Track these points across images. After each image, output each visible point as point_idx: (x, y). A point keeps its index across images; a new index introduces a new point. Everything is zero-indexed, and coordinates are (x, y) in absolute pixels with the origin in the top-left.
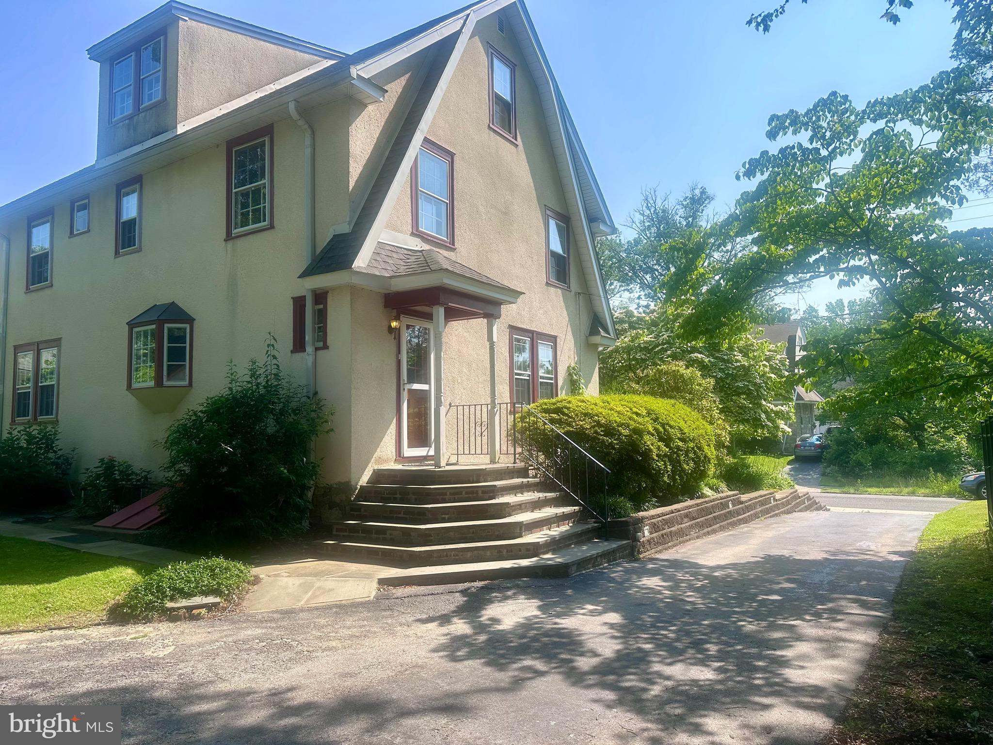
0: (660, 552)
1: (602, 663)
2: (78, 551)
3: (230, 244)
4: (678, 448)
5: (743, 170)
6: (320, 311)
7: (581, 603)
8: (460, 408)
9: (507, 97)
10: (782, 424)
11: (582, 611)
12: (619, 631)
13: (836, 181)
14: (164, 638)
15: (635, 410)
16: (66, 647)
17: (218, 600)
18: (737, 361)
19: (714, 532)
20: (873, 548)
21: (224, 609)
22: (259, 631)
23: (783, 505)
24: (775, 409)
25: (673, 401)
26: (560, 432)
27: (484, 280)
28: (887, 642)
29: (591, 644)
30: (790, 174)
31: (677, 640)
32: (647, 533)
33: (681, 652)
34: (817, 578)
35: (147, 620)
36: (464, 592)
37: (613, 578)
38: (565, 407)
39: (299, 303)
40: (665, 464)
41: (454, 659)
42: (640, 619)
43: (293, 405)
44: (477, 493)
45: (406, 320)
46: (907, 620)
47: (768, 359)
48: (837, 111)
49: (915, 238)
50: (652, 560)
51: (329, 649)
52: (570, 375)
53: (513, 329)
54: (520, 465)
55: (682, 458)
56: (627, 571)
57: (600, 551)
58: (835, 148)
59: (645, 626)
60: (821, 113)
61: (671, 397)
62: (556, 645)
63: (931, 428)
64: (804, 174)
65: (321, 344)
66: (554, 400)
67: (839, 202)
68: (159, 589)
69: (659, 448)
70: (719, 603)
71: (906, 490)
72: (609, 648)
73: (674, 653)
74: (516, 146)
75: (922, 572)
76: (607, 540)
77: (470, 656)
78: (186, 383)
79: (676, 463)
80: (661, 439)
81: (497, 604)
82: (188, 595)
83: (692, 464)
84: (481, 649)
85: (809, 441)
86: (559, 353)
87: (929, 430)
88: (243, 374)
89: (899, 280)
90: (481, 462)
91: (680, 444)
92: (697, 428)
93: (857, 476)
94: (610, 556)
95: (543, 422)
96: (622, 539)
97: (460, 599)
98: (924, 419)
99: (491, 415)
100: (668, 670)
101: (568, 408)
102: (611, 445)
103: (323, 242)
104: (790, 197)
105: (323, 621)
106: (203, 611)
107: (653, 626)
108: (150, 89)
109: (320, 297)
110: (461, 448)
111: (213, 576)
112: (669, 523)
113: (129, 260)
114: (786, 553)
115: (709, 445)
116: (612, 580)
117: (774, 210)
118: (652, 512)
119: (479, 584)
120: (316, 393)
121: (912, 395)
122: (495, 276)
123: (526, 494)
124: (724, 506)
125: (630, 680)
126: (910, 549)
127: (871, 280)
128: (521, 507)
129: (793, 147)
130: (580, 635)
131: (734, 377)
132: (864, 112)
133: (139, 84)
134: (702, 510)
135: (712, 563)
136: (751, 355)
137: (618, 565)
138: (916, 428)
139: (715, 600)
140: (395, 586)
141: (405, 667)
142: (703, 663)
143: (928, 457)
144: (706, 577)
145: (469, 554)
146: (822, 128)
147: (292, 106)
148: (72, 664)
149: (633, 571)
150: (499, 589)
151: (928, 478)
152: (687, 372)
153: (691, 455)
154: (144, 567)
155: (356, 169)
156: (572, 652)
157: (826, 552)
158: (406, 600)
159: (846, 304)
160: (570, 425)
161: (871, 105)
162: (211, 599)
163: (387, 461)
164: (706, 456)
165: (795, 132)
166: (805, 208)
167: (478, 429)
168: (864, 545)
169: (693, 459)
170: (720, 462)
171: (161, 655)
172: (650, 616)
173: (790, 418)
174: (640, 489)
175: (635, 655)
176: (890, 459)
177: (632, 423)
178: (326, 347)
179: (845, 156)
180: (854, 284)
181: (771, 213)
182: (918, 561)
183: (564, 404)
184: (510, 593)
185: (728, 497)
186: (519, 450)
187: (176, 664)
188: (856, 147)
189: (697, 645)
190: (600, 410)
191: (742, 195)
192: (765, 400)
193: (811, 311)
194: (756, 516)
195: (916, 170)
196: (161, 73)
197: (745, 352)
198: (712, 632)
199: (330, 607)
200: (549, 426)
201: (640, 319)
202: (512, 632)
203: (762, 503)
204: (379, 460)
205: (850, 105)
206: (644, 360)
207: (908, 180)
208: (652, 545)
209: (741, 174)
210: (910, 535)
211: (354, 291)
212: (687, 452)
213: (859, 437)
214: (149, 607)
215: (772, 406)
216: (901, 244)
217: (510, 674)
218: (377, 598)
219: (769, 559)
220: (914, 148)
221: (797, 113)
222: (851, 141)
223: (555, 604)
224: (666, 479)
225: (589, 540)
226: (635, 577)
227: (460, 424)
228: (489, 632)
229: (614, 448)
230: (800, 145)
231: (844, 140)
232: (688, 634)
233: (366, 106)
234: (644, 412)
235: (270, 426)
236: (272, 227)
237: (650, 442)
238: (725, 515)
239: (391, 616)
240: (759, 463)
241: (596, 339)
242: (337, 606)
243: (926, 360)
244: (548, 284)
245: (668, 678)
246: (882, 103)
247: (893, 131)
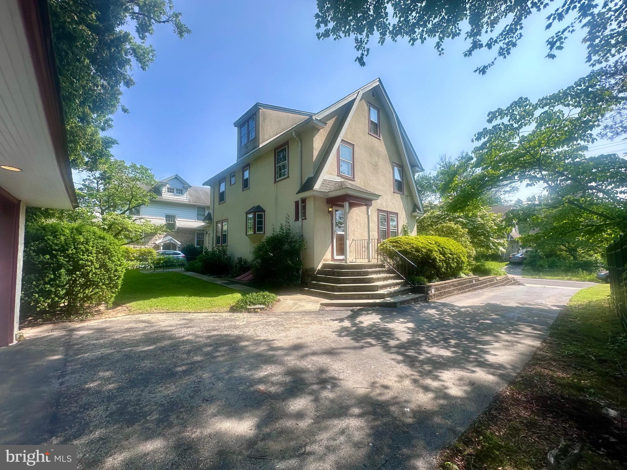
0: (439, 299)
1: (400, 343)
2: (227, 287)
3: (276, 184)
4: (449, 257)
5: (475, 137)
6: (304, 205)
7: (398, 317)
8: (357, 241)
9: (376, 121)
10: (501, 248)
11: (398, 321)
12: (411, 331)
13: (523, 139)
14: (244, 318)
15: (429, 242)
16: (214, 319)
17: (264, 306)
18: (479, 221)
19: (466, 292)
20: (544, 302)
21: (266, 310)
22: (275, 319)
23: (501, 282)
24: (497, 242)
25: (448, 238)
26: (396, 250)
27: (365, 191)
28: (545, 347)
29: (397, 335)
30: (498, 137)
31: (436, 337)
32: (433, 292)
33: (437, 342)
34: (511, 315)
35: (241, 312)
36: (352, 310)
37: (415, 309)
38: (399, 241)
39: (297, 203)
40: (443, 264)
41: (340, 336)
42: (422, 326)
43: (294, 240)
44: (361, 273)
45: (335, 208)
46: (558, 338)
47: (493, 220)
48: (522, 106)
49: (567, 161)
50: (434, 302)
51: (297, 327)
52: (404, 228)
53: (379, 210)
54: (380, 263)
55: (451, 261)
56: (421, 306)
57: (410, 298)
58: (522, 123)
59: (424, 329)
60: (514, 108)
61: (447, 237)
62: (383, 334)
63: (580, 251)
64: (505, 136)
65: (304, 218)
66: (395, 238)
67: (524, 147)
68: (245, 301)
69: (440, 257)
70: (460, 323)
71: (566, 278)
72: (405, 338)
73: (434, 342)
74: (380, 140)
75: (569, 315)
76: (415, 294)
77: (346, 336)
78: (263, 232)
79: (448, 264)
80: (441, 254)
81: (363, 316)
82: (255, 304)
83: (455, 264)
84: (352, 333)
85: (516, 255)
86: (399, 220)
87: (579, 251)
88: (278, 230)
89: (559, 182)
90: (364, 262)
91: (450, 256)
92: (458, 249)
93: (540, 271)
94: (416, 300)
95: (390, 247)
96: (421, 293)
97: (350, 313)
98: (577, 247)
99: (368, 243)
100: (429, 350)
101: (400, 241)
102: (418, 256)
103: (304, 180)
104: (501, 148)
105: (298, 317)
106: (259, 310)
107: (428, 330)
108: (252, 134)
109: (304, 201)
110: (357, 256)
111: (264, 298)
112: (445, 288)
113: (247, 192)
114: (498, 303)
115: (464, 256)
116: (415, 310)
117: (491, 154)
118: (436, 283)
119: (358, 308)
120: (302, 235)
121: (565, 234)
122: (370, 190)
123: (381, 274)
124: (471, 281)
125: (410, 352)
126: (564, 304)
127: (544, 183)
128: (378, 280)
129: (500, 125)
130: (394, 331)
131: (477, 228)
132: (537, 104)
133: (249, 132)
134: (460, 283)
135: (460, 305)
136: (485, 219)
137: (418, 304)
138: (572, 251)
139: (459, 321)
140: (326, 306)
141: (321, 337)
142: (446, 348)
143: (578, 264)
144: (457, 311)
145: (356, 296)
146: (515, 114)
147: (294, 133)
148: (214, 325)
149: (425, 306)
150: (366, 310)
151: (578, 273)
152: (455, 227)
153: (455, 260)
154: (244, 293)
155: (316, 153)
156: (388, 337)
157: (519, 303)
158: (329, 312)
159: (537, 198)
160: (400, 247)
161: (541, 101)
162: (262, 306)
163: (328, 260)
164: (462, 261)
165: (501, 118)
166: (508, 152)
167: (363, 249)
168: (539, 301)
169: (456, 262)
170: (469, 264)
171: (241, 324)
172: (427, 326)
173: (504, 245)
174: (431, 274)
175: (416, 341)
176: (558, 264)
177: (427, 247)
178: (306, 219)
179: (527, 126)
180: (534, 185)
181: (489, 155)
182: (568, 310)
183: (399, 239)
184: (370, 312)
185: (473, 278)
186: (379, 257)
187: (244, 328)
188: (533, 121)
189: (446, 340)
190: (414, 242)
191: (474, 148)
192: (492, 238)
193: (519, 201)
194: (487, 286)
195: (566, 129)
196: (254, 128)
197: (482, 217)
198: (454, 335)
199: (302, 312)
200: (391, 248)
201: (435, 205)
202: (366, 327)
203: (490, 281)
204: (325, 260)
205: (529, 102)
206: (436, 222)
207: (562, 134)
208: (435, 296)
209: (474, 140)
210: (565, 298)
211: (315, 197)
212: (453, 259)
213: (542, 254)
214: (242, 307)
215: (496, 240)
216: (559, 164)
217: (361, 344)
218: (319, 310)
219: (488, 305)
220: (564, 118)
221: (501, 109)
222: (530, 118)
223: (387, 318)
224: (443, 270)
225: (407, 293)
226: (425, 309)
227: (357, 247)
228: (357, 327)
229: (419, 257)
230: (503, 124)
231: (526, 119)
232: (442, 334)
233: (319, 130)
234: (434, 242)
235: (286, 247)
236: (288, 177)
237: (436, 255)
238: (471, 285)
239: (322, 317)
240: (490, 265)
241: (415, 214)
242: (304, 312)
243: (574, 218)
244: (394, 192)
245: (428, 353)
246: (546, 99)
247: (552, 110)
